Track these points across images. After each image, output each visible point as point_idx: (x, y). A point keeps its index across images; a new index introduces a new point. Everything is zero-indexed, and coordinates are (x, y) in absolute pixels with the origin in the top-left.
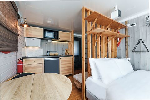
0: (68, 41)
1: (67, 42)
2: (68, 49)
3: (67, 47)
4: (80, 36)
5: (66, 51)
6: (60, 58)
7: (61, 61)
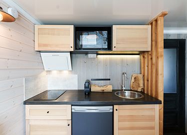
0: (141, 53)
1: (138, 56)
2: (141, 76)
3: (137, 69)
4: (179, 35)
5: (133, 80)
6: (116, 107)
7: (119, 116)
